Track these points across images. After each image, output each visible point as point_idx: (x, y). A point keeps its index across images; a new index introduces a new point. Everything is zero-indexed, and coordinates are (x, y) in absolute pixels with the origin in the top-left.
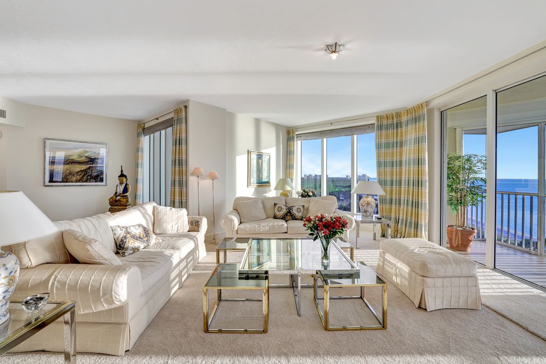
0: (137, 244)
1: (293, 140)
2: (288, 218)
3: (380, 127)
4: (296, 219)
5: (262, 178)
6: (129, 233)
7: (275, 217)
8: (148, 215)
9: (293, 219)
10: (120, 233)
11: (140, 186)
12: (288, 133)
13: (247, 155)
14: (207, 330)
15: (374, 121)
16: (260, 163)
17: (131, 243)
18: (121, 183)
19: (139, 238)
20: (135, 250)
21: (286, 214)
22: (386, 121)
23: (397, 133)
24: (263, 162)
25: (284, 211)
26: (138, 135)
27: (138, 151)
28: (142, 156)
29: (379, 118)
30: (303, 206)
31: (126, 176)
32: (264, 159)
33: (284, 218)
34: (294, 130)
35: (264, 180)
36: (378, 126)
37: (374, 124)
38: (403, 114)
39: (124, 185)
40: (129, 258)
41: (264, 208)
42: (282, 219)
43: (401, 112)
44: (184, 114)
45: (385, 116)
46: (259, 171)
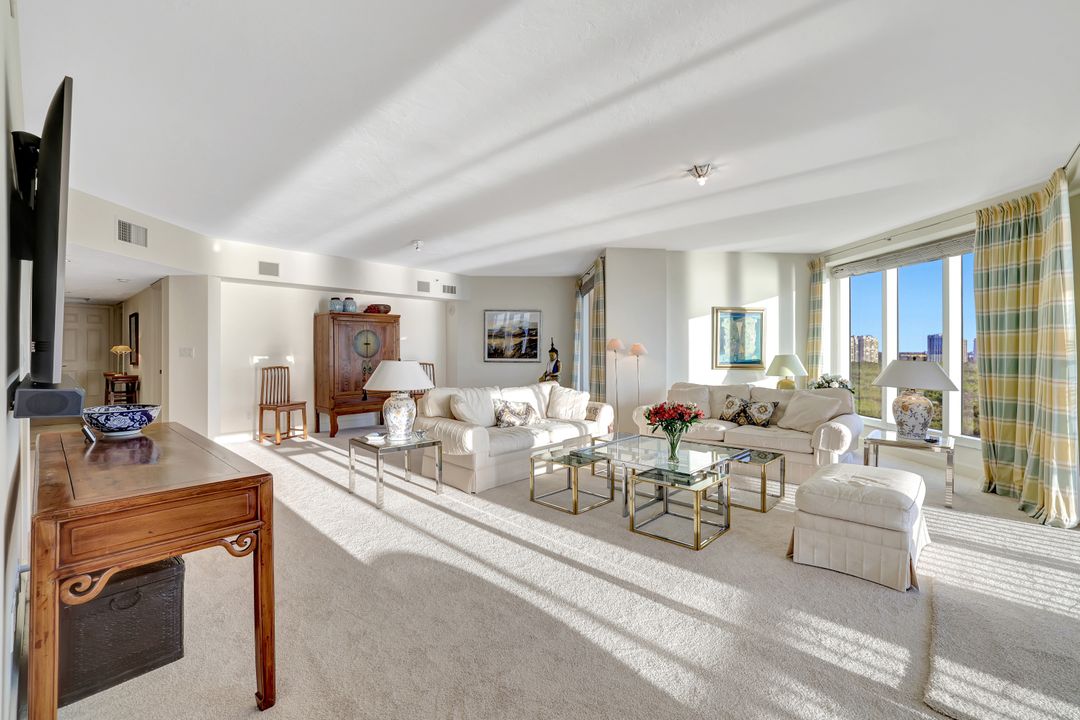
0: (513, 419)
1: (821, 279)
2: (742, 420)
3: (986, 236)
4: (754, 424)
5: (743, 354)
6: (508, 407)
7: (722, 418)
8: (543, 395)
9: (749, 424)
10: (500, 406)
11: (577, 364)
12: (812, 266)
13: (710, 315)
14: (532, 499)
15: (973, 225)
16: (739, 329)
17: (507, 417)
18: (552, 360)
19: (517, 415)
20: (510, 424)
21: (739, 414)
22: (999, 221)
23: (1026, 245)
24: (747, 325)
25: (736, 409)
26: (577, 296)
27: (575, 317)
28: (579, 324)
29: (984, 215)
30: (776, 405)
31: (556, 352)
32: (746, 321)
33: (734, 419)
34: (822, 259)
35: (747, 357)
36: (981, 234)
37: (973, 232)
38: (1042, 196)
39: (554, 362)
40: (501, 430)
41: (710, 403)
42: (731, 421)
43: (1036, 195)
44: (601, 268)
45: (998, 209)
46: (738, 341)
